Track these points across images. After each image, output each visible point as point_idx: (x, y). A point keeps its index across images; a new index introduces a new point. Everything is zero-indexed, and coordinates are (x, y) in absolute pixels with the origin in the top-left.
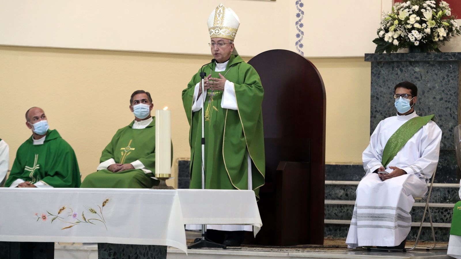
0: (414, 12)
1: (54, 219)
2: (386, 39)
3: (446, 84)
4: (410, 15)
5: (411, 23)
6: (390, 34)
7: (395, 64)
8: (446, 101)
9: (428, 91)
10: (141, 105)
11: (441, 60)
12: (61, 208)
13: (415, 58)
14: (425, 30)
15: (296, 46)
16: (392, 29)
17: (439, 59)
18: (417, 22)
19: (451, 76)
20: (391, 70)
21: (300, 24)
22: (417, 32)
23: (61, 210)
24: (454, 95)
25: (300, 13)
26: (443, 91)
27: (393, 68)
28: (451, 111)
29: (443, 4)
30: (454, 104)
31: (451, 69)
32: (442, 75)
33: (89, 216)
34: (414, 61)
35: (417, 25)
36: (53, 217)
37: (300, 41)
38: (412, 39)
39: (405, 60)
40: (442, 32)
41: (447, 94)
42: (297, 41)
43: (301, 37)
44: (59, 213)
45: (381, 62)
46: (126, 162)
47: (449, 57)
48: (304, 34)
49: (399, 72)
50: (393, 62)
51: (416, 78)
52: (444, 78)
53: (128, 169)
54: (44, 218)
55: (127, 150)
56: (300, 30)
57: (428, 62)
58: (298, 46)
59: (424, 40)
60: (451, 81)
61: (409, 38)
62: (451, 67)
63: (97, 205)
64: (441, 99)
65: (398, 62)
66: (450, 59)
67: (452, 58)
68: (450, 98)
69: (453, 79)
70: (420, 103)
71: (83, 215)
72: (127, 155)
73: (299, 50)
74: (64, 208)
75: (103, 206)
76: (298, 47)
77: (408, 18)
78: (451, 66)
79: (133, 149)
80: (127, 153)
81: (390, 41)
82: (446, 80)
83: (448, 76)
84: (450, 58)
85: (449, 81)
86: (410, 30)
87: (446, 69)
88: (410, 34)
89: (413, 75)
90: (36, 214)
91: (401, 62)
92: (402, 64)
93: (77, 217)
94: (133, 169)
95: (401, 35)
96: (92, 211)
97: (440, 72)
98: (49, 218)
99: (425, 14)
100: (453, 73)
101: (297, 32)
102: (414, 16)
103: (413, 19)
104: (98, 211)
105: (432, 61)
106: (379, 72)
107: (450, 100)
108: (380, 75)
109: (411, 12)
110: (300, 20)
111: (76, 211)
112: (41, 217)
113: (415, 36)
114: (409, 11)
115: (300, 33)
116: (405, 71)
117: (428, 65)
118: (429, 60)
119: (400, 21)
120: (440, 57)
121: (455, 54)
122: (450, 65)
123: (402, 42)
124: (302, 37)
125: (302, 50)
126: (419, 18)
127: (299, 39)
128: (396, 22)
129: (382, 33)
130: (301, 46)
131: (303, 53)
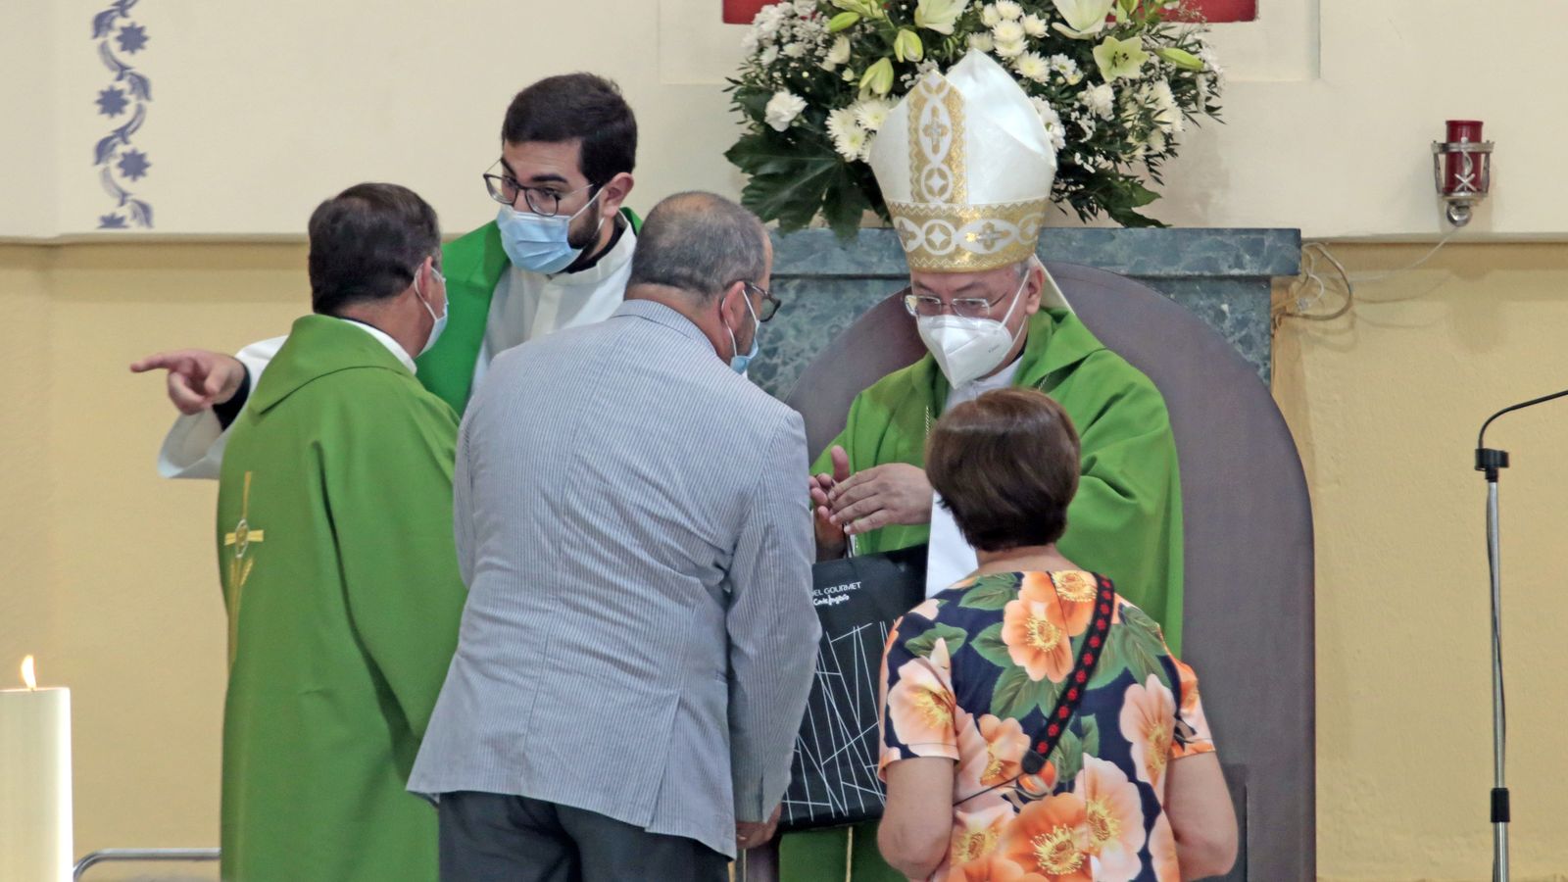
11: (1171, 272)
14: (1085, 96)
15: (101, 166)
17: (1155, 269)
18: (1031, 44)
21: (123, 29)
31: (1224, 325)
35: (1037, 67)
37: (122, 133)
42: (107, 134)
43: (130, 110)
47: (1222, 253)
48: (154, 91)
56: (122, 68)
58: (113, 163)
62: (1223, 313)
66: (1230, 267)
67: (1239, 264)
73: (123, 195)
76: (116, 173)
78: (1225, 307)
84: (1231, 260)
101: (107, 79)
102: (1008, 8)
103: (1007, 26)
106: (771, 341)
108: (776, 360)
115: (123, 85)
119: (931, 39)
120: (1173, 258)
121: (1262, 240)
122: (1223, 303)
124: (140, 110)
125: (138, 189)
126: (1037, 26)
127: (120, 121)
128: (908, 46)
129: (785, 108)
130: (135, 165)
131: (144, 211)
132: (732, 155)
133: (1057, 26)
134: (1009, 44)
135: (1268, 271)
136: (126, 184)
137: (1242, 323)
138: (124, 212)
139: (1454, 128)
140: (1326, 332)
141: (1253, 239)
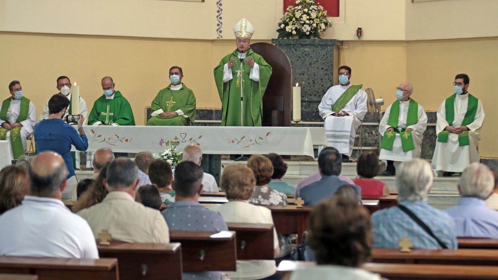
0: (304, 13)
1: (239, 142)
2: (287, 30)
3: (325, 59)
4: (302, 14)
5: (304, 20)
6: (290, 27)
7: (292, 46)
8: (325, 70)
9: (314, 64)
10: (174, 76)
11: (322, 44)
12: (243, 137)
13: (306, 42)
14: (313, 25)
15: (217, 32)
16: (291, 24)
17: (321, 43)
18: (307, 19)
19: (329, 54)
20: (289, 49)
21: (220, 17)
22: (308, 26)
23: (242, 138)
24: (330, 66)
25: (220, 10)
26: (324, 63)
27: (290, 48)
28: (328, 76)
29: (320, 7)
30: (331, 72)
31: (329, 49)
32: (323, 53)
33: (259, 141)
34: (304, 44)
35: (308, 22)
36: (238, 141)
37: (219, 28)
38: (305, 31)
39: (299, 43)
40: (323, 26)
41: (326, 66)
43: (220, 26)
44: (241, 139)
45: (282, 44)
46: (171, 111)
47: (328, 42)
48: (223, 24)
49: (294, 51)
50: (290, 45)
51: (306, 55)
52: (324, 56)
53: (174, 115)
54: (233, 142)
55: (170, 103)
56: (219, 21)
57: (313, 45)
59: (312, 31)
60: (329, 57)
61: (302, 30)
63: (263, 135)
64: (322, 69)
65: (293, 44)
67: (330, 43)
68: (328, 68)
69: (330, 56)
70: (308, 71)
71: (255, 140)
72: (171, 106)
73: (219, 35)
74: (244, 137)
75: (267, 135)
76: (219, 32)
77: (301, 17)
78: (329, 48)
79: (175, 102)
80: (171, 105)
81: (290, 31)
82: (325, 56)
83: (327, 54)
85: (327, 57)
86: (303, 25)
87: (325, 49)
88: (303, 27)
89: (303, 53)
90: (228, 140)
91: (296, 44)
92: (296, 46)
93: (252, 141)
94: (177, 115)
95: (297, 28)
96: (261, 138)
97: (321, 52)
98: (236, 142)
99: (312, 14)
100: (330, 52)
101: (218, 23)
102: (305, 15)
103: (305, 17)
104: (264, 138)
105: (316, 44)
107: (328, 69)
109: (303, 13)
110: (220, 15)
111: (252, 138)
112: (231, 141)
113: (306, 29)
114: (301, 12)
115: (220, 23)
116: (298, 51)
117: (313, 47)
118: (315, 44)
119: (296, 19)
120: (322, 42)
123: (298, 32)
124: (221, 26)
125: (221, 34)
126: (308, 17)
127: (219, 27)
128: (294, 19)
129: (283, 26)
130: (221, 32)
131: (222, 37)
132: (277, 31)
133: (311, 17)
134: (305, 19)
135: (333, 44)
136: (220, 34)
137: (330, 49)
138: (220, 37)
139: (359, 28)
140: (347, 50)
141: (331, 40)
